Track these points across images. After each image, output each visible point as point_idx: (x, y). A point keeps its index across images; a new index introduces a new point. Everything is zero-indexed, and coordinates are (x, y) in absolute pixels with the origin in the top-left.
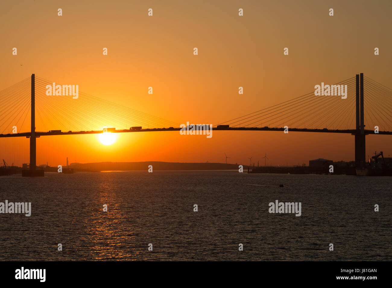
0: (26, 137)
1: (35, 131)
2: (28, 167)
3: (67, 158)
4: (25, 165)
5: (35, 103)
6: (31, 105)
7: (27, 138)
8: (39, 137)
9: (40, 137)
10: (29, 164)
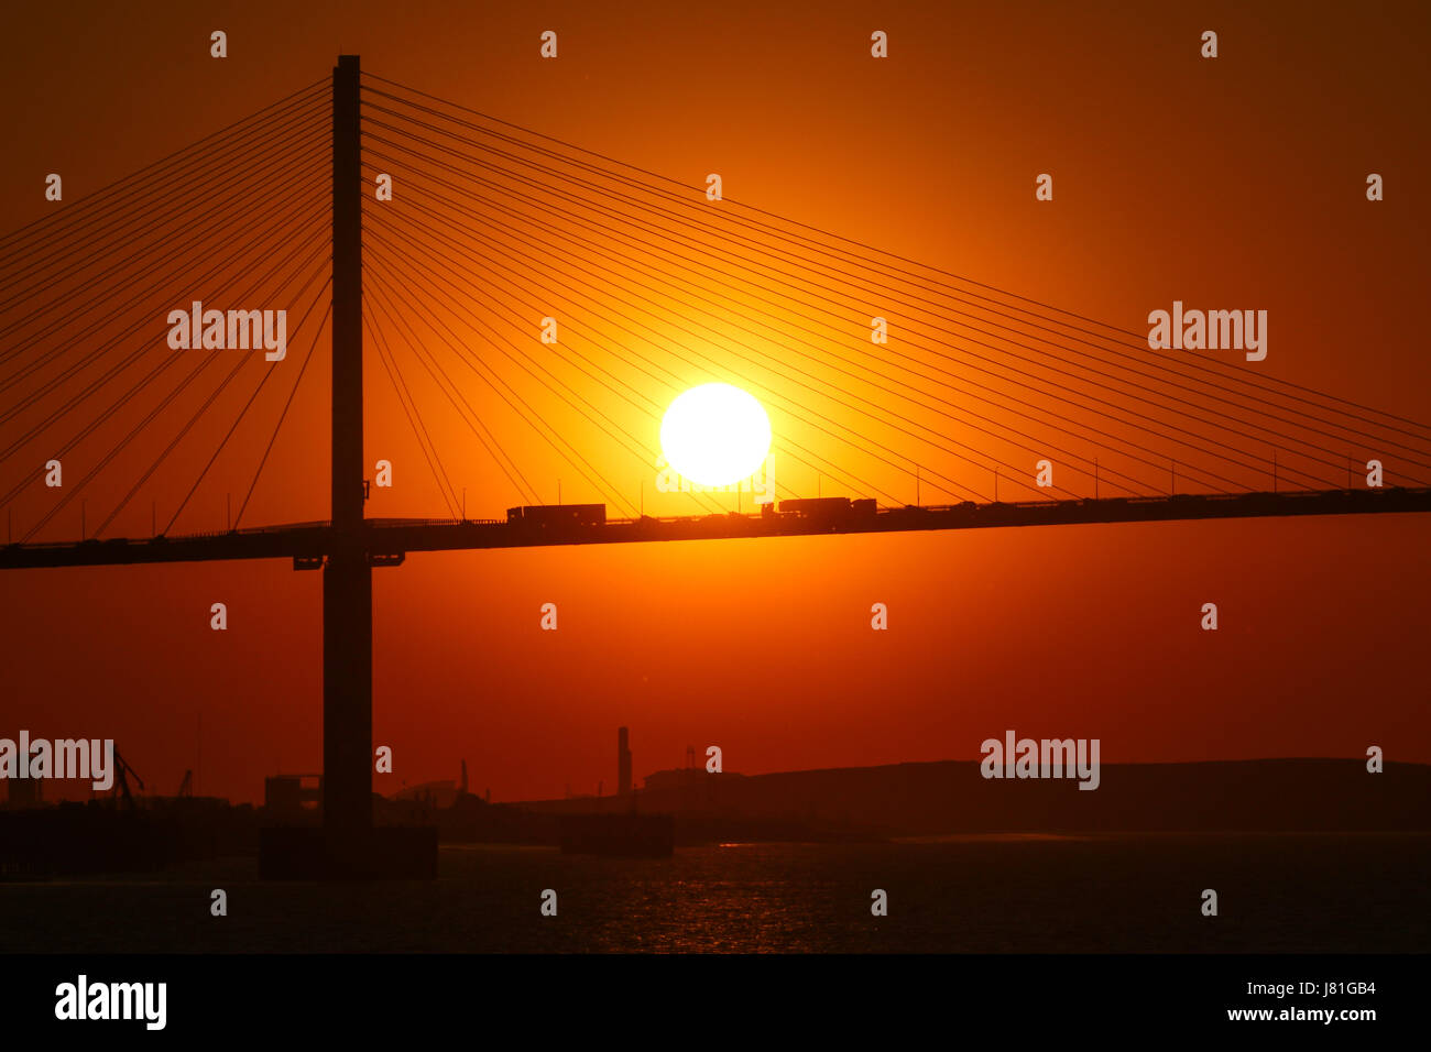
0: (290, 560)
1: (365, 517)
2: (313, 804)
3: (623, 733)
4: (280, 788)
5: (361, 292)
6: (333, 302)
7: (298, 566)
8: (397, 562)
9: (402, 558)
10: (314, 784)
